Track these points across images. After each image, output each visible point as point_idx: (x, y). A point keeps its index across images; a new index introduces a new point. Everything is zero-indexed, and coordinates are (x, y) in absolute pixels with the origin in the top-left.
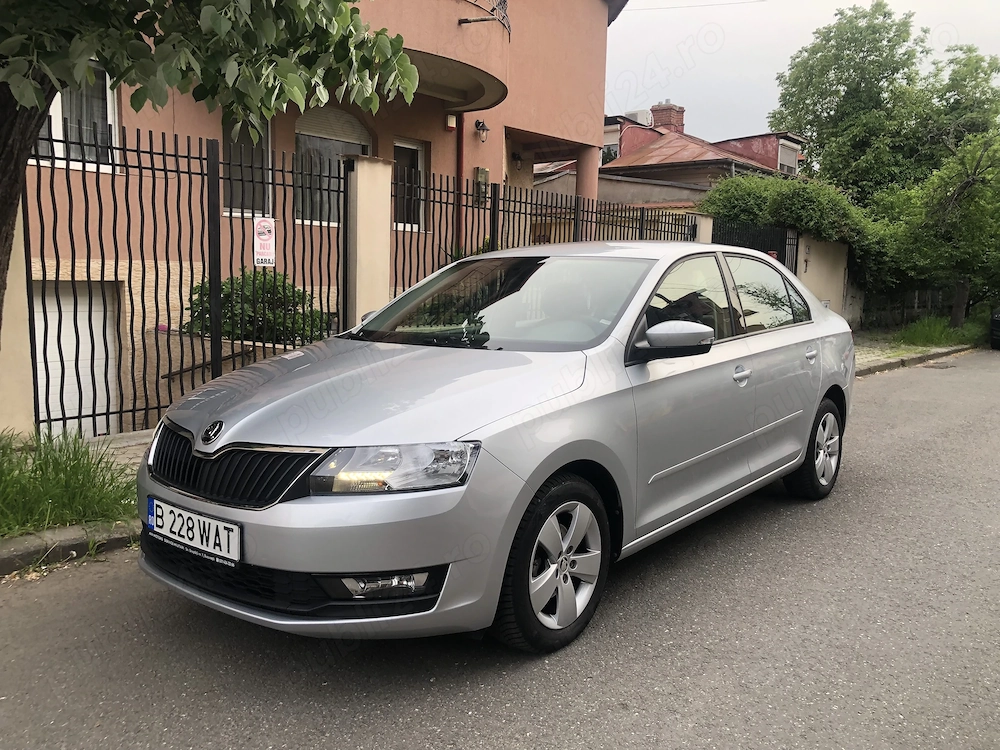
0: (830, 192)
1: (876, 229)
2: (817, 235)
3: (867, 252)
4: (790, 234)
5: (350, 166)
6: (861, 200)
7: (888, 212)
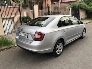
0: (84, 4)
1: (89, 8)
2: (83, 9)
3: (88, 10)
4: (80, 9)
5: (33, 6)
6: (87, 4)
7: (90, 6)
